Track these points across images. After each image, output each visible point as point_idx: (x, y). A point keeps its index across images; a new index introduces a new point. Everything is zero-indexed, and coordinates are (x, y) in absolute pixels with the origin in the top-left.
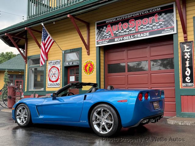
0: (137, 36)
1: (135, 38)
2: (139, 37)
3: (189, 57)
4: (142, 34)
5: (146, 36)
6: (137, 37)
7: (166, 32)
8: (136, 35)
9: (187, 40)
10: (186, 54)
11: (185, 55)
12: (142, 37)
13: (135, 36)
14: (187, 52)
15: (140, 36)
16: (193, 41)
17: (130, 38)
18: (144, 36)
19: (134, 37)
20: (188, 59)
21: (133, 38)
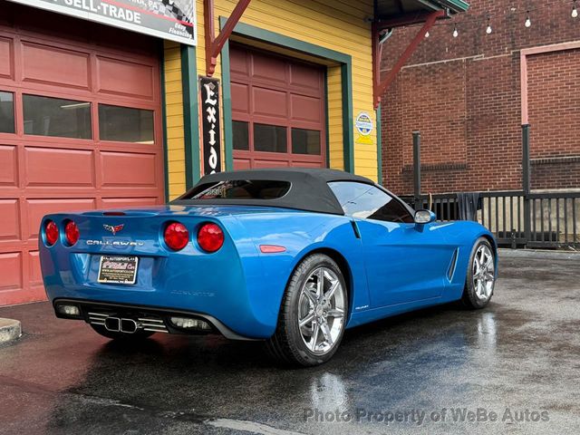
0: (108, 9)
1: (100, 13)
2: (113, 17)
3: (214, 120)
4: (121, 10)
5: (133, 22)
6: (108, 15)
7: (178, 33)
8: (105, 5)
9: (212, 73)
10: (209, 110)
11: (208, 114)
12: (121, 19)
13: (102, 7)
14: (211, 106)
15: (117, 13)
16: (218, 80)
17: (84, 7)
18: (128, 19)
19: (99, 8)
20: (213, 126)
21: (95, 10)
